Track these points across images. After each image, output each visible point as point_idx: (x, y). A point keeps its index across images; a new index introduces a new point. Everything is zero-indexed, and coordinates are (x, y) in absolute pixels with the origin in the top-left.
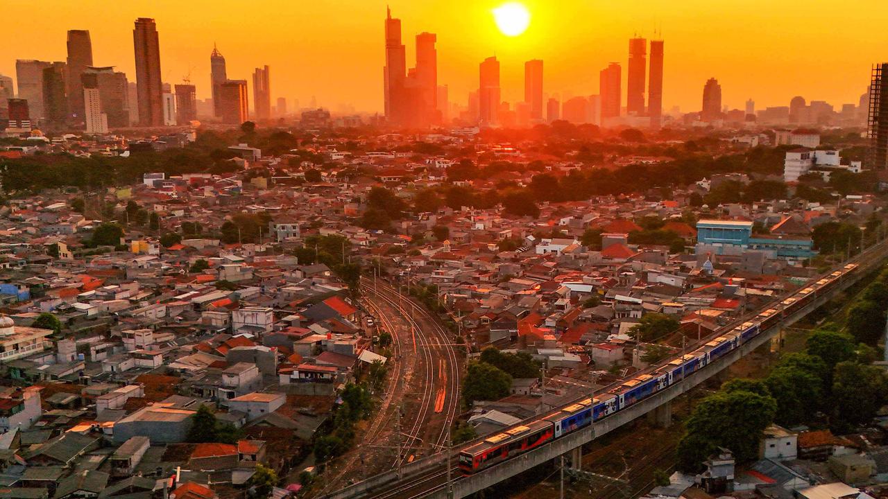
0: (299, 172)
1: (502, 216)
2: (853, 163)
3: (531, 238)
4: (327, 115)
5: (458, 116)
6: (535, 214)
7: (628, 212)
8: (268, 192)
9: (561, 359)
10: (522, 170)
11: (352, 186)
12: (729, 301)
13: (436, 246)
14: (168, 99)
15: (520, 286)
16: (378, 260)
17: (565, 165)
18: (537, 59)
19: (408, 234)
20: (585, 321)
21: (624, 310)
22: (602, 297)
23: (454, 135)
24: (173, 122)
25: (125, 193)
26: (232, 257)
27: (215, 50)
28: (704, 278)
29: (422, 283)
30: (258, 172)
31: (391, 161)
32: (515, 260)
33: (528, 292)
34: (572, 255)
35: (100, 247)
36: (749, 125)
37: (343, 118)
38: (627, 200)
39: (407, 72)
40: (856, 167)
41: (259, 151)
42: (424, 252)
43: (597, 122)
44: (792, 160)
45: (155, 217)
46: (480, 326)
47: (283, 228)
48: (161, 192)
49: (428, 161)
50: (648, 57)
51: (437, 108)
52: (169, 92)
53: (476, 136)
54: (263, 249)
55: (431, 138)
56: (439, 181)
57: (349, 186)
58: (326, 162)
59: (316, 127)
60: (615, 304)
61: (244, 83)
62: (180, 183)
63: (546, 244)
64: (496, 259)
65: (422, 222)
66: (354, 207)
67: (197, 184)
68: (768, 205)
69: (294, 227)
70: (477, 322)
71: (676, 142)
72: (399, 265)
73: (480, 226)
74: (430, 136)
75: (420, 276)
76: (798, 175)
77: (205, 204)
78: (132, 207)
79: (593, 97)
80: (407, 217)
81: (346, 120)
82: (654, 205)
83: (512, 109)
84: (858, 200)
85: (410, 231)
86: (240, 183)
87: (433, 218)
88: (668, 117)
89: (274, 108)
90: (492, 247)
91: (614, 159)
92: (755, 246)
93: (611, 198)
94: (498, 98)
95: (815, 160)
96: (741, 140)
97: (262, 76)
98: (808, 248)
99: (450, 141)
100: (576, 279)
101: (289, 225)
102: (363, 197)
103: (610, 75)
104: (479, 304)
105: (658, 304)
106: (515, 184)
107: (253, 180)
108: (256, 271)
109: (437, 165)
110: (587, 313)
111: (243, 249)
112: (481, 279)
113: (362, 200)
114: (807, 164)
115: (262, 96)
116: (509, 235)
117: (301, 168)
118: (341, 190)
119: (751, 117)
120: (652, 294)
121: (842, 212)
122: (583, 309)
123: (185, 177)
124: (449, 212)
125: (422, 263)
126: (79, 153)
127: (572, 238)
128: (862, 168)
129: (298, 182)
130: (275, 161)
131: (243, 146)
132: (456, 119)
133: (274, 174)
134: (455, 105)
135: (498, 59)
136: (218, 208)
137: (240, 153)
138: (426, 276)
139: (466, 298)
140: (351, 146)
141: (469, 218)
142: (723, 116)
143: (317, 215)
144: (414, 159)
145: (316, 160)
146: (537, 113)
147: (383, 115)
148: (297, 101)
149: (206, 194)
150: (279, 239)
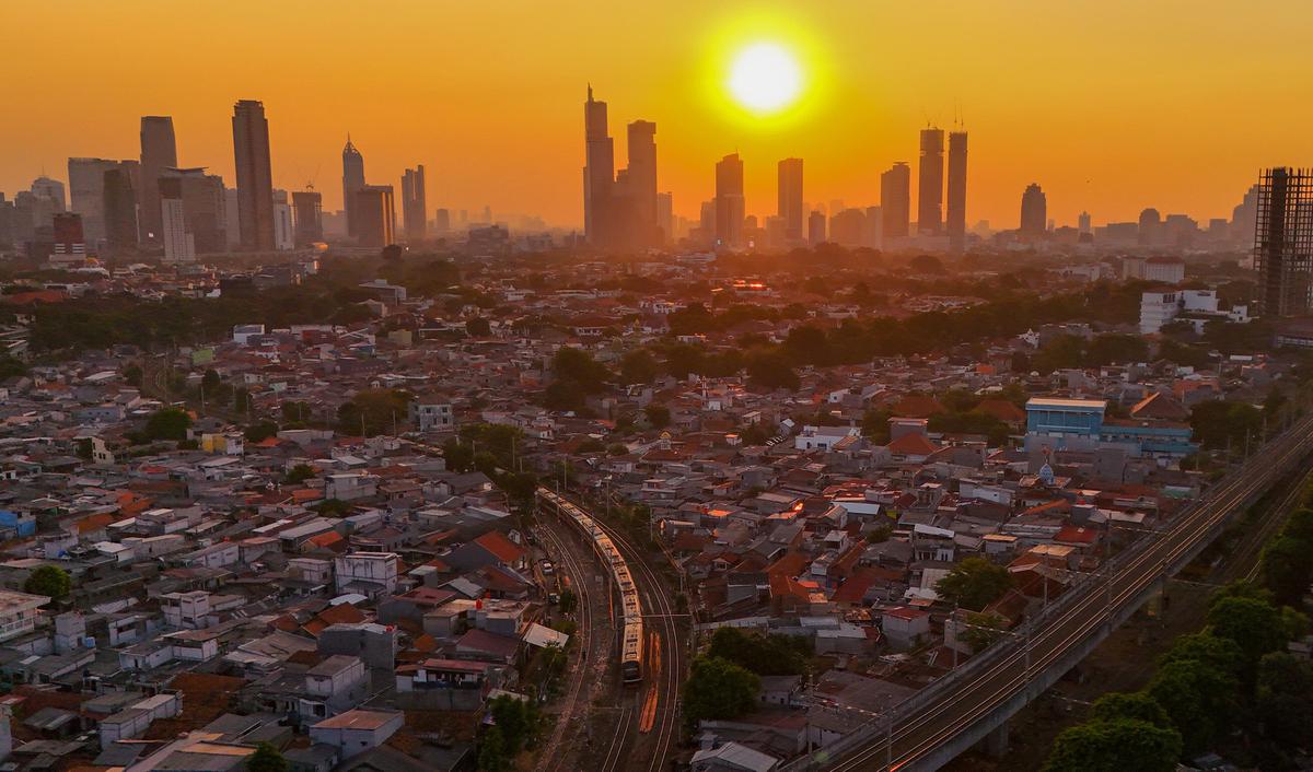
0: (459, 320)
1: (747, 390)
2: (1236, 309)
3: (789, 423)
4: (505, 233)
5: (686, 235)
6: (794, 386)
7: (925, 381)
8: (412, 352)
9: (835, 634)
10: (775, 317)
11: (533, 342)
12: (1081, 530)
13: (650, 439)
14: (283, 213)
15: (774, 505)
16: (564, 462)
17: (834, 309)
18: (795, 157)
19: (611, 418)
20: (870, 565)
21: (927, 547)
22: (894, 523)
23: (680, 264)
24: (289, 245)
25: (206, 355)
26: (349, 459)
27: (349, 144)
28: (1042, 491)
29: (626, 500)
30: (399, 321)
31: (591, 304)
32: (765, 460)
33: (784, 516)
34: (848, 453)
35: (157, 443)
36: (1085, 248)
37: (528, 238)
38: (923, 364)
39: (616, 174)
40: (1240, 314)
41: (403, 290)
42: (632, 448)
43: (878, 245)
44: (1151, 304)
45: (243, 393)
46: (713, 574)
47: (429, 411)
48: (258, 353)
49: (642, 303)
50: (946, 155)
51: (658, 224)
52: (285, 202)
53: (711, 264)
54: (396, 446)
55: (648, 269)
56: (657, 334)
57: (529, 343)
58: (500, 306)
59: (489, 251)
60: (914, 537)
61: (389, 190)
62: (284, 340)
63: (809, 434)
64: (738, 459)
65: (632, 398)
66: (534, 376)
67: (311, 340)
68: (1122, 371)
69: (445, 410)
70: (708, 568)
71: (987, 273)
72: (595, 470)
73: (715, 405)
74: (649, 265)
75: (626, 488)
76: (1160, 324)
77: (319, 371)
78: (210, 378)
79: (872, 209)
80: (611, 392)
81: (531, 240)
82: (962, 370)
83: (760, 225)
84: (1245, 363)
85: (616, 412)
86: (372, 339)
87: (647, 393)
88: (974, 237)
89: (431, 223)
90: (733, 439)
91: (902, 300)
92: (1110, 438)
93: (901, 360)
94: (741, 210)
95: (1182, 303)
96: (1077, 271)
97: (414, 180)
98: (1185, 440)
99: (673, 274)
100: (855, 492)
101: (438, 407)
102: (547, 360)
103: (895, 180)
104: (713, 538)
105: (977, 536)
106: (764, 339)
107: (392, 334)
108: (383, 482)
109: (656, 310)
110: (872, 552)
111: (366, 447)
112: (716, 492)
113: (546, 366)
114: (1172, 308)
115: (415, 205)
116: (757, 420)
117: (462, 315)
118: (517, 348)
119: (1086, 237)
120: (967, 518)
121: (1227, 383)
122: (866, 545)
123: (296, 330)
124: (670, 382)
125: (629, 467)
126: (148, 292)
127: (847, 423)
128: (1248, 315)
129: (456, 336)
130: (426, 305)
131: (382, 283)
132: (682, 239)
133: (423, 324)
134: (683, 219)
135: (741, 157)
136: (337, 377)
137: (375, 294)
138: (633, 489)
139: (692, 529)
140: (537, 283)
141: (700, 392)
142: (1048, 235)
143: (479, 389)
144: (623, 300)
145: (485, 302)
146: (794, 231)
147: (583, 234)
148: (464, 213)
149: (323, 356)
150: (422, 428)
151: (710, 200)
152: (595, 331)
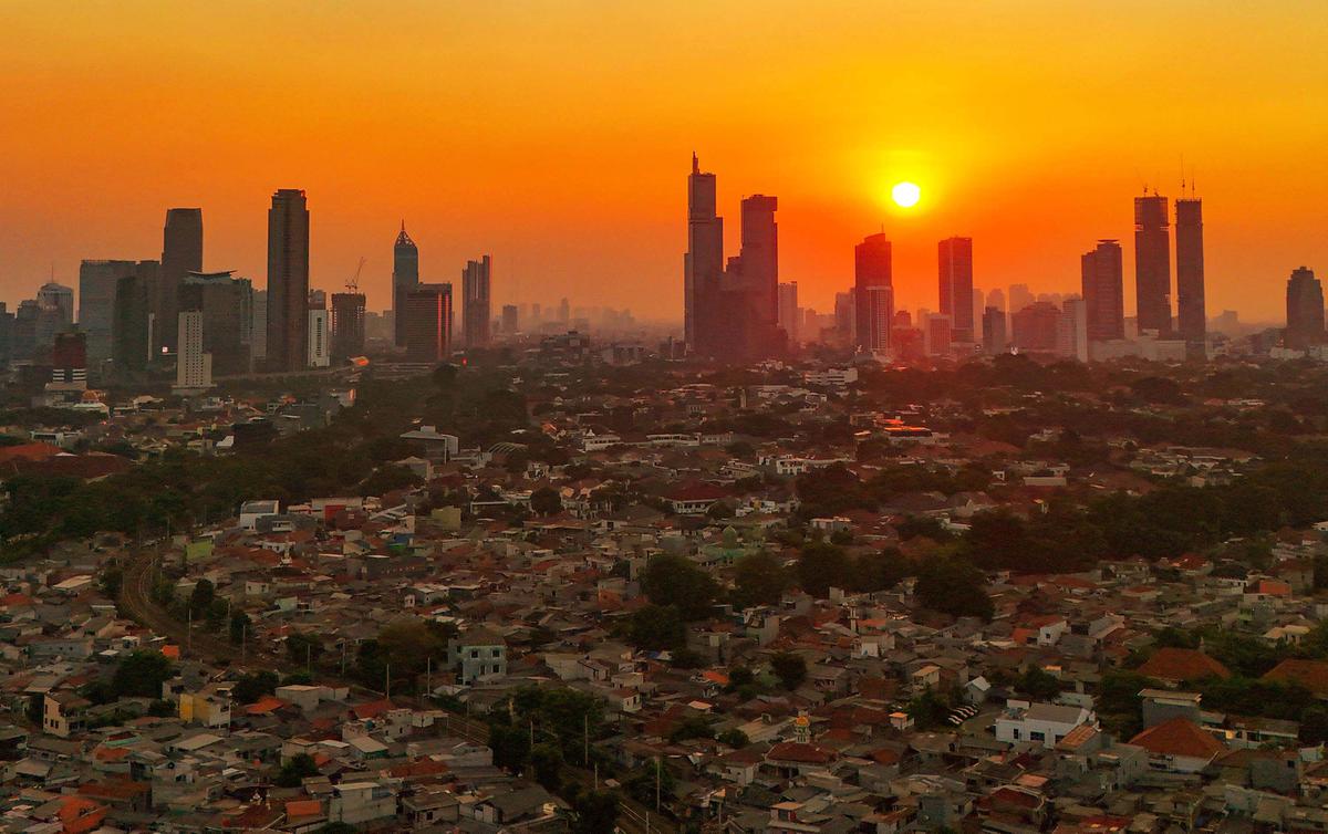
0: (521, 490)
1: (915, 619)
3: (981, 684)
4: (585, 342)
6: (983, 611)
7: (1180, 605)
8: (460, 541)
10: (946, 484)
11: (617, 524)
14: (319, 320)
16: (657, 757)
17: (1031, 468)
18: (960, 236)
19: (722, 667)
25: (203, 547)
27: (402, 233)
30: (447, 492)
31: (693, 456)
32: (952, 764)
35: (124, 702)
37: (613, 345)
38: (1175, 575)
39: (726, 262)
41: (455, 440)
42: (753, 731)
43: (1083, 357)
47: (475, 656)
48: (266, 544)
49: (761, 459)
50: (1172, 230)
51: (778, 325)
52: (322, 307)
53: (851, 386)
54: (427, 722)
56: (781, 513)
57: (611, 527)
58: (575, 461)
59: (565, 366)
61: (448, 288)
62: (302, 524)
63: (1017, 715)
64: (910, 761)
65: (749, 630)
66: (617, 587)
67: (336, 520)
69: (495, 653)
72: (700, 776)
73: (869, 648)
74: (767, 388)
77: (339, 575)
78: (202, 588)
79: (1070, 300)
80: (722, 618)
82: (1237, 588)
83: (915, 323)
85: (728, 654)
86: (411, 521)
87: (772, 622)
88: (1220, 340)
89: (496, 325)
90: (900, 720)
91: (1130, 453)
93: (1141, 565)
94: (890, 307)
97: (478, 274)
99: (798, 404)
101: (488, 649)
102: (637, 565)
103: (1101, 264)
106: (934, 524)
107: (437, 513)
109: (780, 470)
111: (389, 723)
113: (633, 574)
115: (477, 306)
116: (934, 679)
117: (526, 479)
118: (595, 536)
123: (316, 506)
124: (804, 603)
127: (1071, 687)
129: (515, 516)
130: (482, 460)
131: (429, 431)
132: (811, 344)
133: (476, 495)
134: (811, 312)
135: (887, 238)
136: (364, 583)
137: (418, 449)
138: (757, 821)
140: (624, 424)
141: (845, 621)
143: (543, 608)
144: (735, 451)
145: (554, 456)
146: (962, 334)
147: (681, 337)
148: (536, 307)
149: (347, 549)
150: (465, 679)
151: (846, 290)
152: (698, 505)
